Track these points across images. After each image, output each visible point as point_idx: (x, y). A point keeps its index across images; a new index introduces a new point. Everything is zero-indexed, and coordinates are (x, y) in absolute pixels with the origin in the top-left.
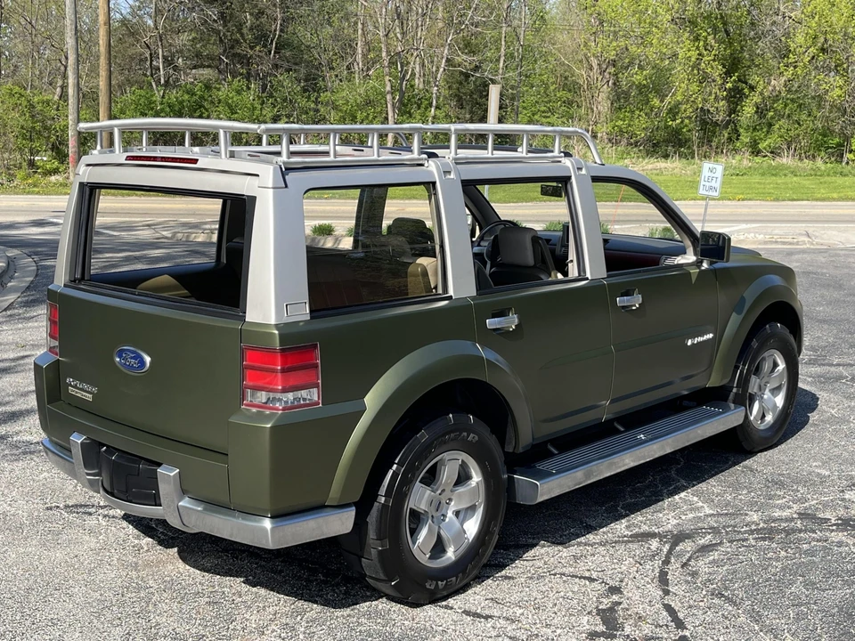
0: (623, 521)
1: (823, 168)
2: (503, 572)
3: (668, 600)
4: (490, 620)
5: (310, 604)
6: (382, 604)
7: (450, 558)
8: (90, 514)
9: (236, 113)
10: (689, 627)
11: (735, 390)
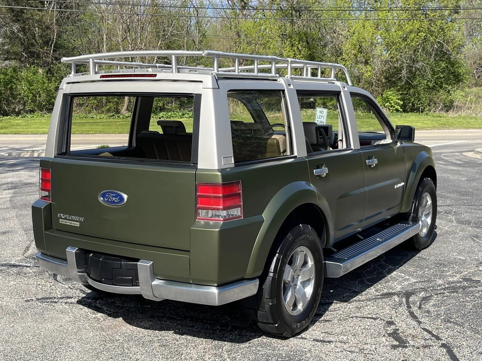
0: (372, 288)
1: (362, 115)
2: (322, 318)
3: (422, 326)
4: (331, 343)
5: (223, 342)
6: (264, 339)
7: (300, 310)
8: (56, 302)
9: (33, 86)
10: (443, 339)
11: (412, 215)
